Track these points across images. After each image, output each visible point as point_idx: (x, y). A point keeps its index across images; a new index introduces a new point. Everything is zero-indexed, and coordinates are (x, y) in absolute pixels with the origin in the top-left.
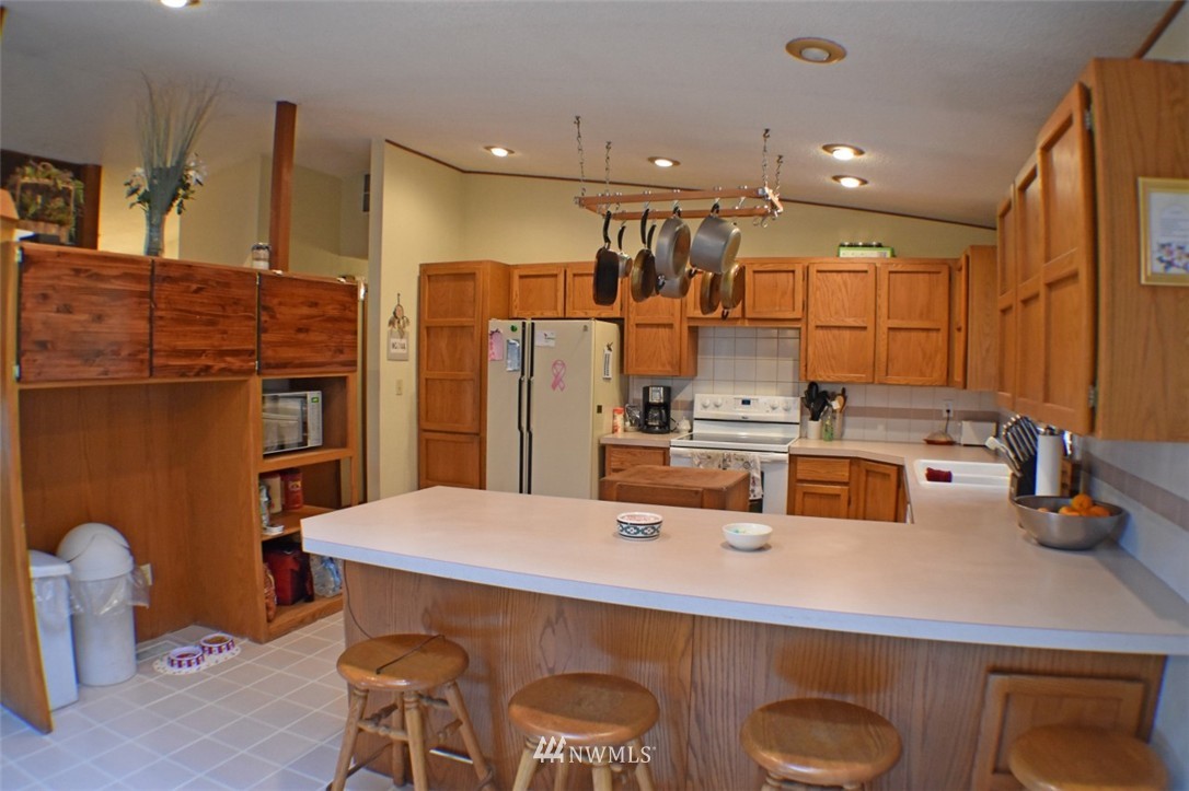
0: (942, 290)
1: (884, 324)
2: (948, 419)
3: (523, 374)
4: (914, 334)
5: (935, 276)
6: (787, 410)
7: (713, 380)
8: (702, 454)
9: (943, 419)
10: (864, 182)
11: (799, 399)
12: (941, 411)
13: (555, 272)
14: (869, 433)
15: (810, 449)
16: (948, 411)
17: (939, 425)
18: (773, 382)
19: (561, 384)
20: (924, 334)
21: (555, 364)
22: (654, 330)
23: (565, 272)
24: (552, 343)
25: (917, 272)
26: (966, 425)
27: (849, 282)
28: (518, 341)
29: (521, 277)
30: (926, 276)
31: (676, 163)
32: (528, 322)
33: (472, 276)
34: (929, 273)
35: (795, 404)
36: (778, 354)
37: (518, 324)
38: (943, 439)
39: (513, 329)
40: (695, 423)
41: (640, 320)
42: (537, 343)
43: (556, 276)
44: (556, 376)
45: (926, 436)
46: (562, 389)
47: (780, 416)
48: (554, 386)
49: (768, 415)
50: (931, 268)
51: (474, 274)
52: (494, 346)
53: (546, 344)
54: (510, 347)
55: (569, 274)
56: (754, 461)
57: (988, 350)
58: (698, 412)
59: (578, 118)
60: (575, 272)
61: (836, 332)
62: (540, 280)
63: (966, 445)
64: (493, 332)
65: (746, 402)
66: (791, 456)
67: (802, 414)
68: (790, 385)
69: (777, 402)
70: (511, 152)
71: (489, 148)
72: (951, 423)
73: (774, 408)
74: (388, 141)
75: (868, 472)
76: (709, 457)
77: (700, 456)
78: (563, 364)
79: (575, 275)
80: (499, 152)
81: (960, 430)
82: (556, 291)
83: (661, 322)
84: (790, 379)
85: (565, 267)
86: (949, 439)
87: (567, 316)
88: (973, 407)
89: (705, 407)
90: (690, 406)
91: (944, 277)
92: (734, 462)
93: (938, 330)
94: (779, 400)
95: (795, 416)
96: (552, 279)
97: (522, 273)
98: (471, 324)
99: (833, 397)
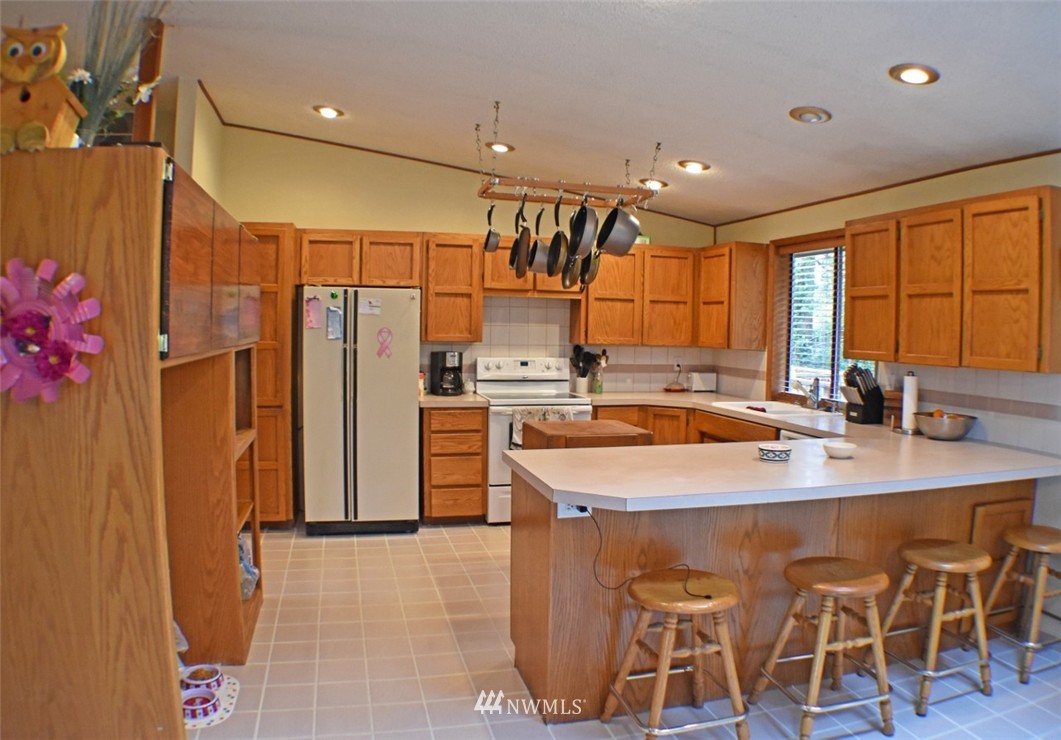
0: (688, 273)
1: (647, 299)
2: (680, 372)
3: (345, 342)
4: (667, 306)
5: (683, 260)
6: (558, 369)
7: (491, 345)
8: (523, 411)
9: (674, 372)
10: (665, 185)
11: (568, 360)
12: (673, 366)
13: (350, 239)
14: (621, 386)
15: (605, 400)
16: (678, 366)
17: (672, 376)
18: (544, 346)
19: (388, 352)
20: (674, 306)
21: (380, 332)
22: (453, 299)
23: (361, 240)
24: (377, 311)
25: (670, 257)
26: (696, 376)
27: (620, 263)
28: (339, 308)
29: (311, 242)
30: (677, 260)
31: (511, 149)
32: (351, 290)
33: (275, 239)
34: (679, 258)
35: (565, 363)
36: (547, 321)
37: (339, 291)
38: (677, 388)
39: (333, 296)
40: (478, 384)
41: (439, 289)
42: (360, 311)
43: (351, 243)
44: (382, 344)
45: (665, 386)
46: (389, 357)
47: (553, 374)
48: (380, 354)
49: (544, 374)
50: (680, 254)
51: (277, 237)
52: (311, 314)
53: (370, 312)
54: (330, 314)
55: (366, 241)
56: (568, 413)
57: (746, 319)
58: (482, 374)
59: (497, 103)
60: (372, 240)
61: (610, 303)
62: (332, 246)
63: (696, 391)
64: (310, 300)
65: (524, 364)
66: (594, 407)
67: (571, 372)
68: (558, 348)
69: (550, 364)
70: (340, 113)
71: (317, 108)
72: (681, 374)
73: (548, 368)
74: (200, 82)
75: (655, 415)
76: (530, 413)
77: (522, 413)
78: (390, 332)
79: (371, 243)
80: (328, 113)
81: (688, 379)
82: (351, 258)
83: (459, 292)
84: (558, 343)
85: (362, 235)
86: (681, 388)
87: (364, 283)
88: (695, 362)
89: (488, 369)
90: (474, 368)
91: (690, 262)
92: (552, 415)
93: (685, 303)
94: (553, 361)
95: (566, 374)
96: (347, 246)
97: (312, 239)
98: (274, 290)
99: (599, 357)
